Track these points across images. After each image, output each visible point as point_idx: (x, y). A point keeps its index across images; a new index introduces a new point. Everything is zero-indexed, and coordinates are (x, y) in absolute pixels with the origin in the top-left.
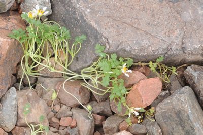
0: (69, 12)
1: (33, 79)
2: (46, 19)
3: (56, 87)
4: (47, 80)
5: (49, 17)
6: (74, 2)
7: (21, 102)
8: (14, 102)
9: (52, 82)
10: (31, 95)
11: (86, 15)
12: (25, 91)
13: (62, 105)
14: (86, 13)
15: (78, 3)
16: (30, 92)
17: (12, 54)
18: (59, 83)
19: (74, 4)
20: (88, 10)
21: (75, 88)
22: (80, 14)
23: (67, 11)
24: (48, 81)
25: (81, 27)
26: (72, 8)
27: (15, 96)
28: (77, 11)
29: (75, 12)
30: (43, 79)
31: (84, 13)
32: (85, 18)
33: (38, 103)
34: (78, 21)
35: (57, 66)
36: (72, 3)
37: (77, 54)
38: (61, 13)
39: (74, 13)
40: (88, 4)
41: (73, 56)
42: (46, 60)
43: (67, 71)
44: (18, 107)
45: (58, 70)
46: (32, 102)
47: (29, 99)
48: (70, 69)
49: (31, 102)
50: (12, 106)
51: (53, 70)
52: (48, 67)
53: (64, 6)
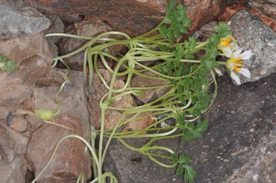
0: (245, 127)
1: (78, 60)
2: (219, 72)
3: (65, 118)
4: (79, 94)
5: (225, 78)
6: (269, 140)
7: (17, 47)
8: (14, 30)
9: (77, 105)
10: (39, 63)
11: (243, 173)
12: (46, 48)
13: (28, 134)
14: (249, 172)
15: (268, 149)
16: (45, 60)
17: (126, 11)
18: (76, 123)
19: (264, 138)
20: (255, 177)
21: (70, 163)
22: (244, 157)
23: (245, 124)
24: (78, 96)
25: (213, 163)
26: (255, 136)
27: (28, 30)
28: (249, 150)
29: (248, 144)
30: (80, 84)
31: (249, 169)
32: (236, 172)
33: (22, 84)
34: (226, 154)
35: (114, 113)
36: (267, 133)
37: (148, 159)
38: (240, 109)
39: (245, 143)
40: (270, 173)
41: (143, 150)
42: (125, 88)
43: (106, 139)
44: (5, 40)
45: (106, 117)
46: (23, 70)
47: (28, 61)
48: (111, 144)
49: (22, 67)
50: (6, 27)
51: (104, 106)
52: (110, 94)
53: (257, 115)
